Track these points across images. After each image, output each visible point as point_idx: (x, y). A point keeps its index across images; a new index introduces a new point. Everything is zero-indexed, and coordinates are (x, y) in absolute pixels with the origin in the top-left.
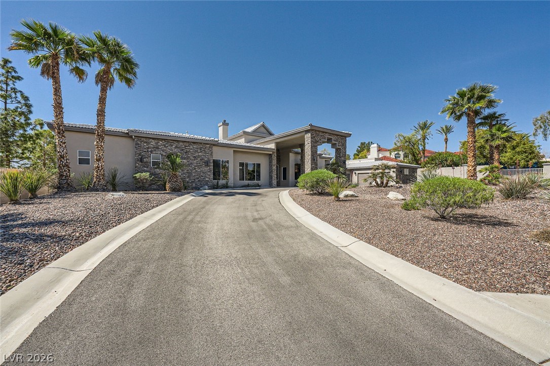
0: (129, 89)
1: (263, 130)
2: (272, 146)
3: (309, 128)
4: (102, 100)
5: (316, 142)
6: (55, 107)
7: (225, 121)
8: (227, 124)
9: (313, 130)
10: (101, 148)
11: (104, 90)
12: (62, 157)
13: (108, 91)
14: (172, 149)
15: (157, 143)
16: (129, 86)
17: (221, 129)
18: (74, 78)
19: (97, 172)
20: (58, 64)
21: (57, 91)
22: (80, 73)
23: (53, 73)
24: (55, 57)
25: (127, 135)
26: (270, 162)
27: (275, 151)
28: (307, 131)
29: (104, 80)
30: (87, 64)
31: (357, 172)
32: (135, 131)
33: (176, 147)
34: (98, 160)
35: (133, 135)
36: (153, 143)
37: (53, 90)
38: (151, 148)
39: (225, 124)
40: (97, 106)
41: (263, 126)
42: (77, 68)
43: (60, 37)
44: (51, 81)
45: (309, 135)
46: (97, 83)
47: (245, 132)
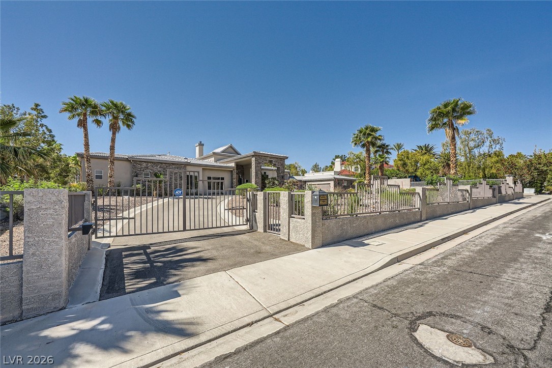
0: (129, 131)
1: (231, 150)
2: (233, 165)
3: (253, 154)
4: (113, 140)
5: (260, 163)
6: (84, 145)
7: (201, 142)
8: (203, 145)
9: (256, 155)
10: (112, 169)
11: (114, 134)
12: (89, 175)
13: (117, 134)
14: (157, 169)
15: (147, 165)
16: (129, 129)
17: (197, 148)
18: (95, 125)
19: (110, 184)
20: (86, 119)
21: (86, 135)
22: (98, 123)
23: (84, 125)
24: (85, 115)
25: (127, 160)
26: (232, 176)
27: (235, 168)
28: (253, 156)
29: (114, 128)
30: (103, 117)
31: (308, 183)
32: (132, 157)
33: (160, 167)
34: (111, 177)
35: (131, 160)
36: (145, 164)
37: (84, 135)
38: (143, 168)
39: (201, 145)
40: (110, 144)
41: (231, 147)
42: (97, 120)
43: (89, 103)
44: (83, 129)
45: (253, 159)
46: (110, 130)
47: (214, 153)
